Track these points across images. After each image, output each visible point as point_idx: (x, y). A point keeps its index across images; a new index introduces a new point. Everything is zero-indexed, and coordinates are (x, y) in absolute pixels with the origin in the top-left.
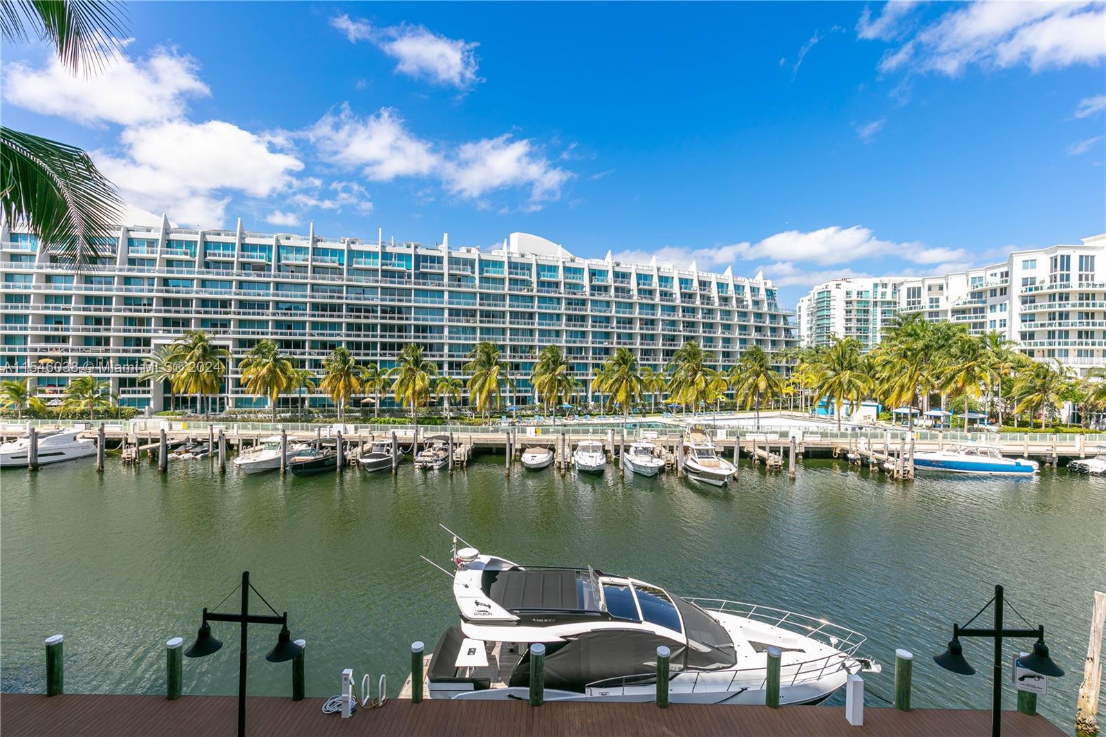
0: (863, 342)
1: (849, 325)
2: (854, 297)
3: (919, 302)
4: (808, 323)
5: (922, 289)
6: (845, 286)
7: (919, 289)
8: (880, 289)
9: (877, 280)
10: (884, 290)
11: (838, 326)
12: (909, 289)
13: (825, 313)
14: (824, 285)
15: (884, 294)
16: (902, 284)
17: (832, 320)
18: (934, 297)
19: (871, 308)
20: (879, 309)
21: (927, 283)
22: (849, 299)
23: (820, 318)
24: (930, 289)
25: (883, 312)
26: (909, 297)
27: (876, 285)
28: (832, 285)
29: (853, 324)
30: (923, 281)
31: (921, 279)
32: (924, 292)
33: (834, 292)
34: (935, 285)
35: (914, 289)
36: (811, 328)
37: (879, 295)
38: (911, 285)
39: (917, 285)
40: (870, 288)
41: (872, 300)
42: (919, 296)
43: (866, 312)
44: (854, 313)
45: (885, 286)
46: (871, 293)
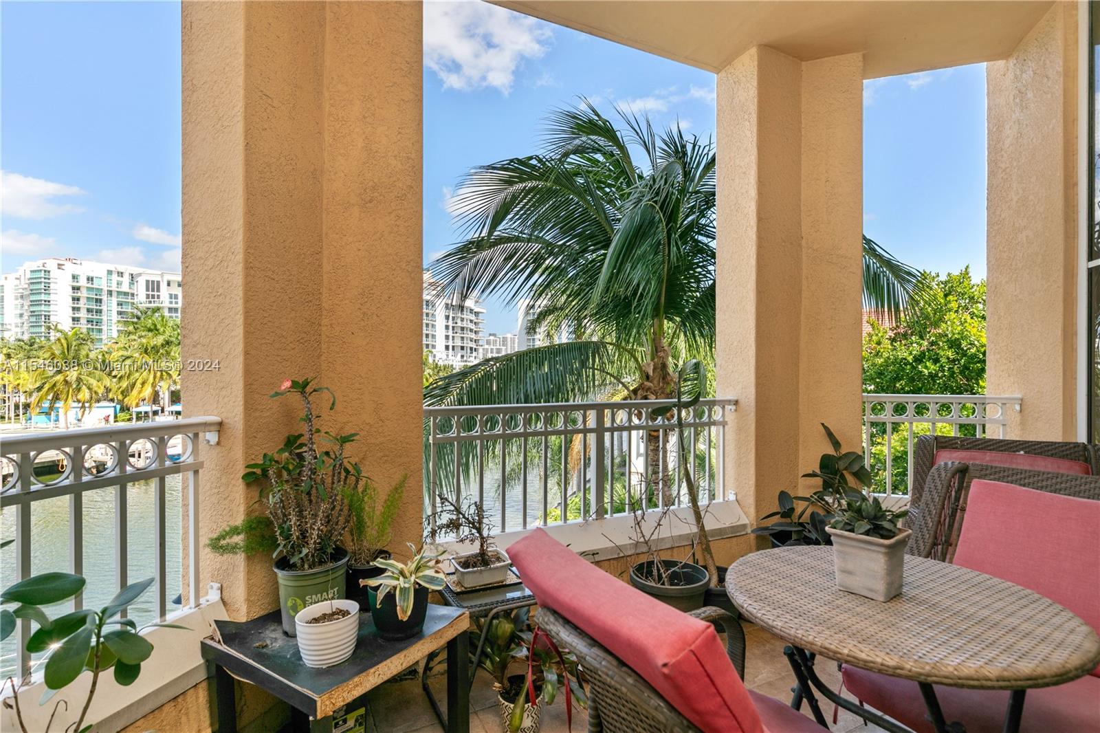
0: (95, 335)
1: (77, 315)
2: (83, 282)
3: (158, 297)
4: (16, 308)
5: (161, 283)
6: (70, 268)
7: (158, 282)
8: (115, 277)
9: (111, 268)
10: (120, 279)
11: (62, 314)
12: (147, 282)
13: (43, 297)
14: (40, 263)
15: (119, 284)
16: (140, 275)
17: (52, 308)
18: (173, 293)
19: (105, 298)
20: (114, 300)
21: (167, 278)
22: (75, 284)
24: (169, 284)
25: (120, 304)
26: (147, 290)
27: (110, 272)
28: (52, 265)
29: (83, 314)
30: (162, 275)
31: (160, 273)
32: (163, 286)
33: (55, 272)
34: (174, 281)
35: (153, 282)
36: (21, 315)
37: (114, 284)
38: (151, 278)
39: (156, 279)
40: (104, 274)
41: (106, 289)
42: (158, 290)
43: (99, 301)
44: (82, 301)
45: (121, 274)
46: (104, 281)
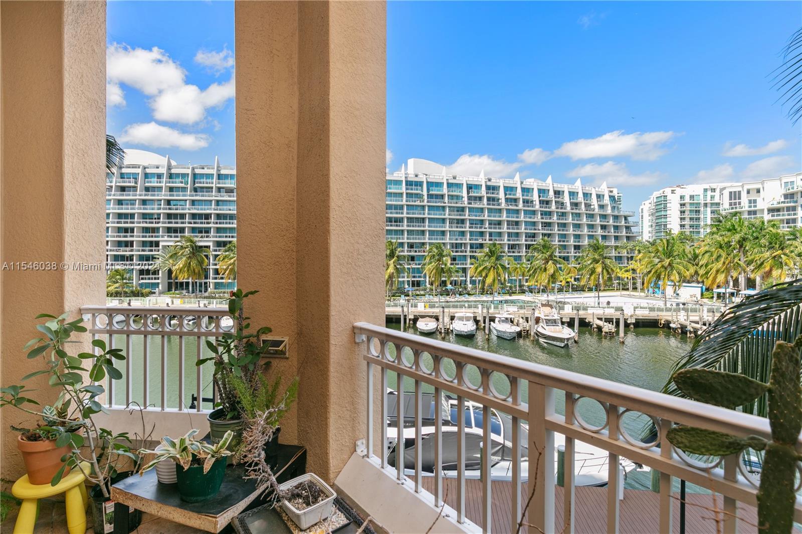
0: (695, 237)
1: (683, 223)
2: (687, 200)
3: (740, 203)
4: (649, 222)
5: (742, 192)
6: (679, 192)
7: (740, 192)
8: (709, 193)
9: (707, 186)
10: (713, 194)
11: (674, 225)
12: (731, 193)
13: (663, 213)
14: (661, 191)
15: (712, 197)
16: (724, 188)
17: (668, 219)
18: (752, 199)
19: (702, 209)
20: (709, 210)
21: (746, 187)
22: (682, 202)
23: (659, 217)
24: (748, 192)
25: (712, 212)
26: (731, 199)
27: (706, 190)
28: (668, 191)
29: (687, 222)
30: (742, 186)
31: (741, 184)
32: (744, 195)
33: (670, 196)
34: (753, 189)
35: (735, 192)
36: (652, 226)
37: (709, 198)
38: (733, 190)
39: (737, 189)
40: (701, 192)
41: (703, 202)
42: (740, 198)
43: (698, 212)
44: (687, 213)
45: (713, 190)
46: (702, 197)
